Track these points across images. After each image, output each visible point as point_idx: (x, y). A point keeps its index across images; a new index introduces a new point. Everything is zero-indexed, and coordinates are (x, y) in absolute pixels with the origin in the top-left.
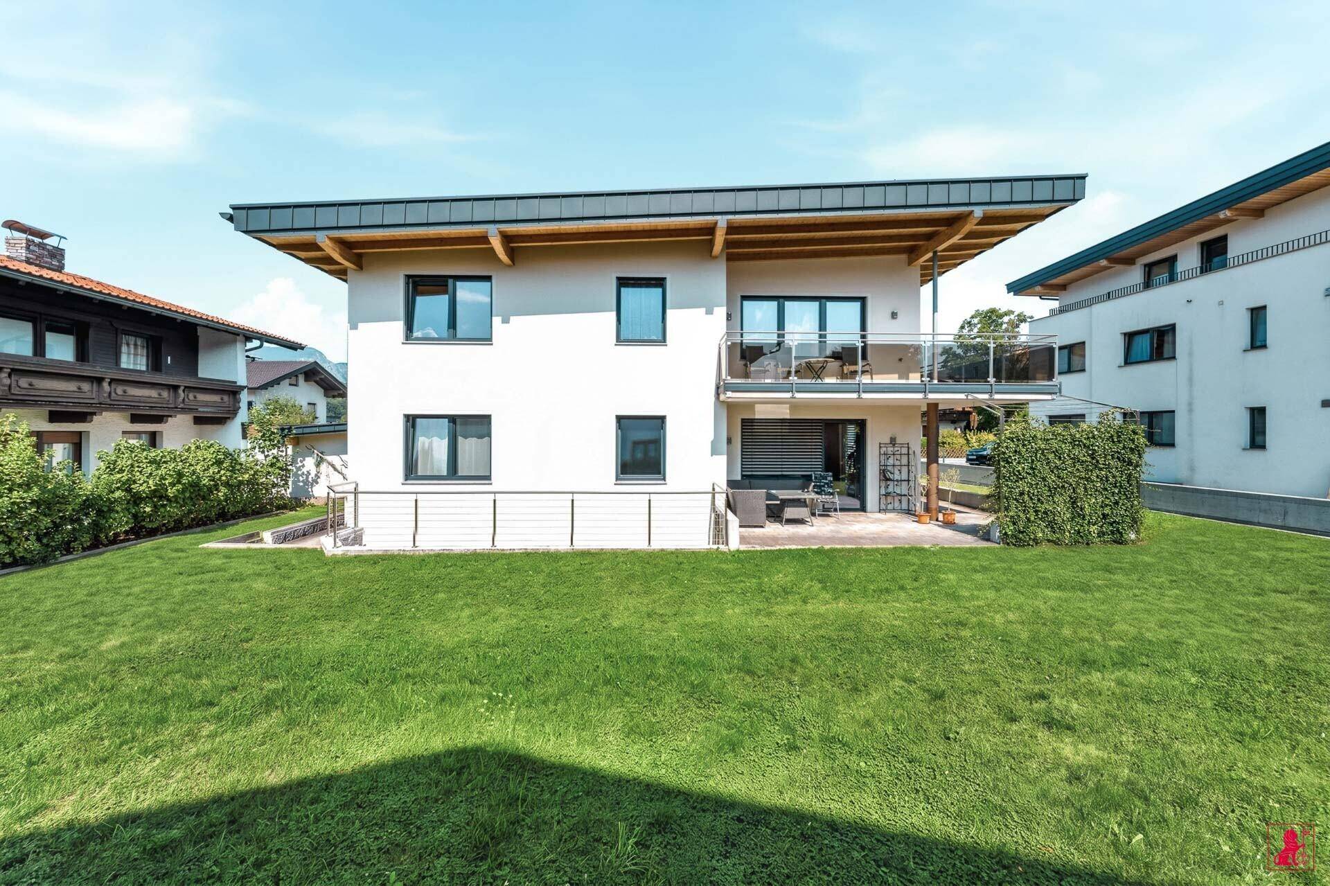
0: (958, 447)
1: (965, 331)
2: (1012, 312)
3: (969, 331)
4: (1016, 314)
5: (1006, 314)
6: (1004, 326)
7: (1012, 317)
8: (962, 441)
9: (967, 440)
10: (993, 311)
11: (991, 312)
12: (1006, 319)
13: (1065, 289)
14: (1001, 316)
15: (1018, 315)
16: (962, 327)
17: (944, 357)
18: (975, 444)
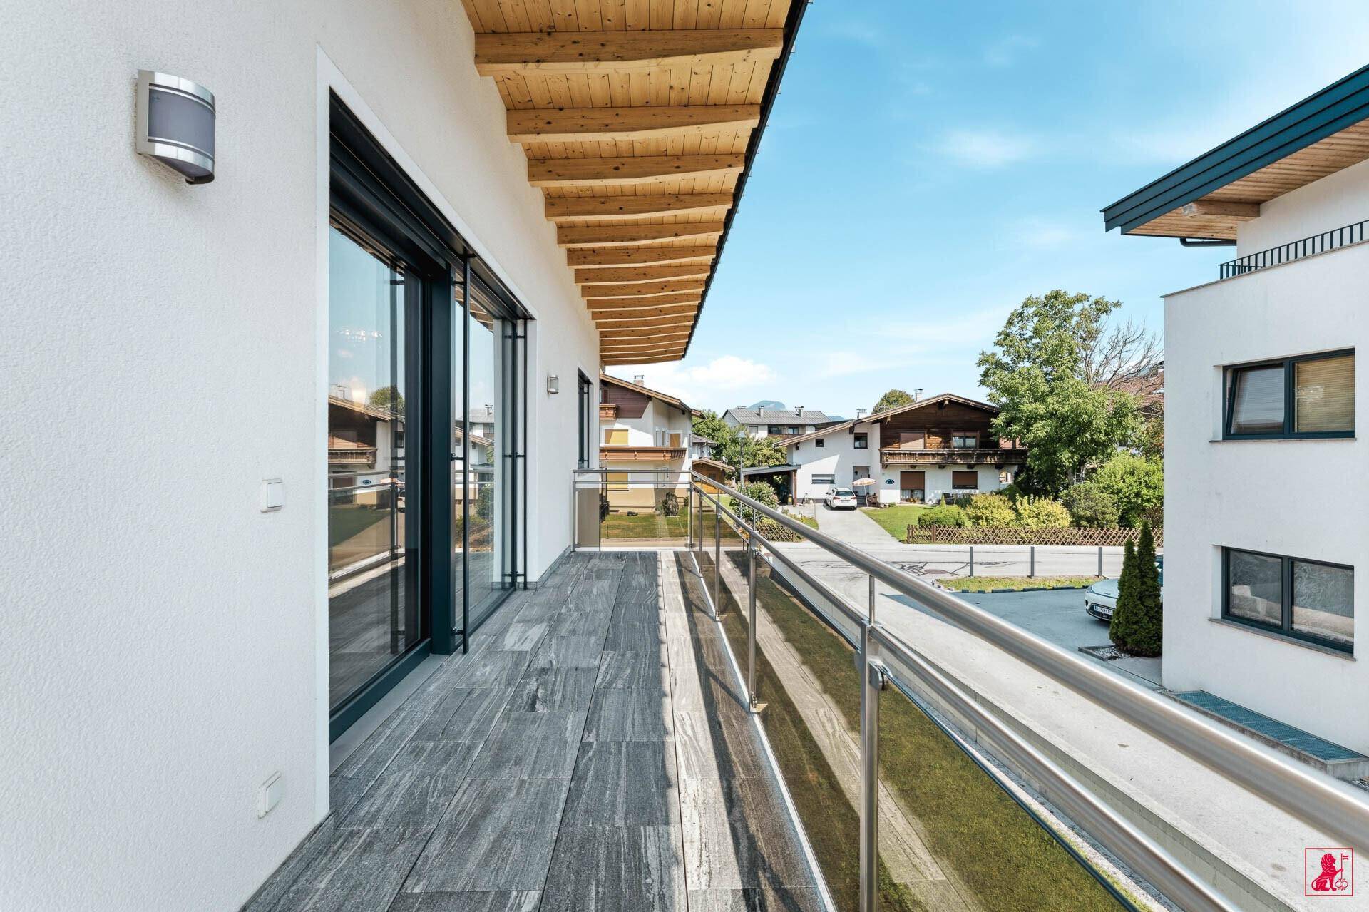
0: (1001, 525)
1: (1015, 329)
2: (1086, 297)
3: (1022, 328)
4: (1092, 300)
5: (1078, 300)
6: (1075, 320)
7: (1086, 304)
8: (1009, 515)
9: (1016, 510)
10: (1056, 296)
11: (1055, 297)
12: (1077, 308)
13: (1257, 214)
14: (1068, 304)
15: (1096, 303)
16: (1010, 322)
17: (983, 368)
18: (1030, 521)
